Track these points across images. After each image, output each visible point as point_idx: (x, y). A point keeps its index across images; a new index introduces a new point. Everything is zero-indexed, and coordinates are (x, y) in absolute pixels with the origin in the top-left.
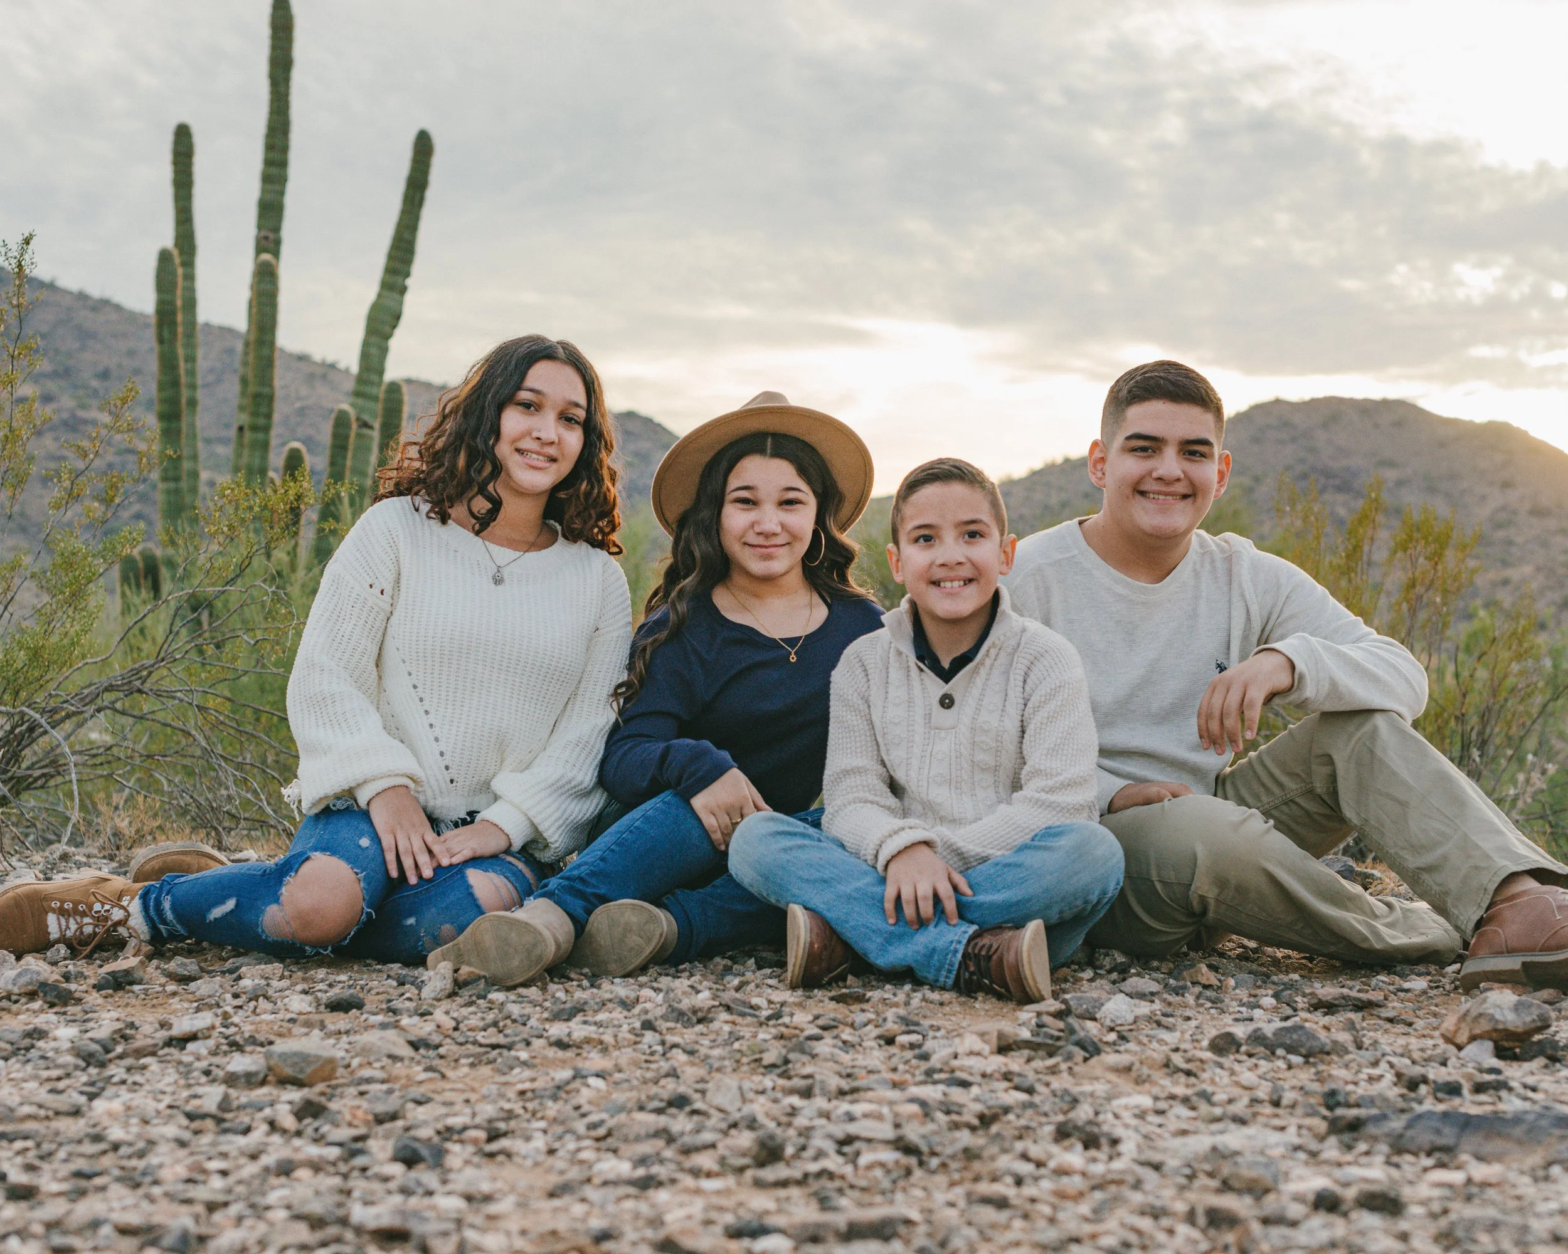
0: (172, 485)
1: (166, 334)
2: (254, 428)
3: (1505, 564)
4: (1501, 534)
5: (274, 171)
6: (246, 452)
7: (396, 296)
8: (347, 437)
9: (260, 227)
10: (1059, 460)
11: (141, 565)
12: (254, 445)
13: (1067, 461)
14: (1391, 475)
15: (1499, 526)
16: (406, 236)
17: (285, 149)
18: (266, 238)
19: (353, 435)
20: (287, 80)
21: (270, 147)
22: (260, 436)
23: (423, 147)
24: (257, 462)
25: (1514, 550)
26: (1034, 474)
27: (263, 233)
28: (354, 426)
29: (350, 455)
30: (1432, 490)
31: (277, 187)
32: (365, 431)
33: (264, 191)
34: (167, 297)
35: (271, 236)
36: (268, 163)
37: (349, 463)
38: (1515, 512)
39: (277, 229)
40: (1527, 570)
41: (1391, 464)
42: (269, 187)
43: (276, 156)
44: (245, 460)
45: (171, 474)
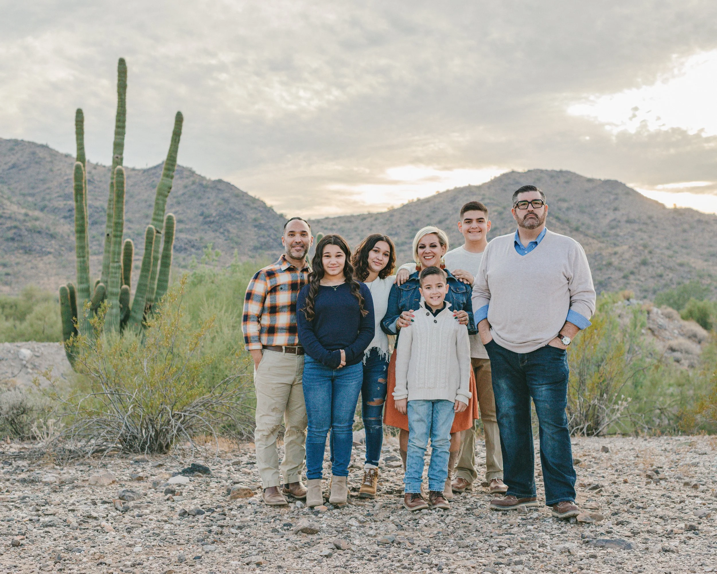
0: (82, 259)
1: (79, 199)
2: (115, 236)
3: (615, 245)
4: (613, 231)
5: (120, 130)
6: (112, 246)
7: (170, 179)
8: (152, 238)
9: (114, 153)
10: (415, 200)
11: (68, 291)
12: (116, 243)
13: (419, 200)
14: (565, 205)
15: (613, 228)
16: (173, 155)
17: (124, 121)
18: (117, 157)
19: (154, 237)
20: (125, 93)
21: (118, 121)
22: (118, 239)
23: (179, 118)
24: (117, 250)
25: (619, 238)
26: (404, 206)
27: (116, 156)
28: (155, 233)
29: (153, 246)
30: (583, 212)
31: (121, 137)
32: (158, 235)
33: (115, 138)
34: (79, 183)
35: (119, 157)
36: (117, 127)
37: (153, 249)
38: (619, 222)
39: (121, 154)
40: (625, 247)
41: (564, 200)
42: (118, 137)
43: (121, 124)
44: (112, 249)
45: (81, 255)
